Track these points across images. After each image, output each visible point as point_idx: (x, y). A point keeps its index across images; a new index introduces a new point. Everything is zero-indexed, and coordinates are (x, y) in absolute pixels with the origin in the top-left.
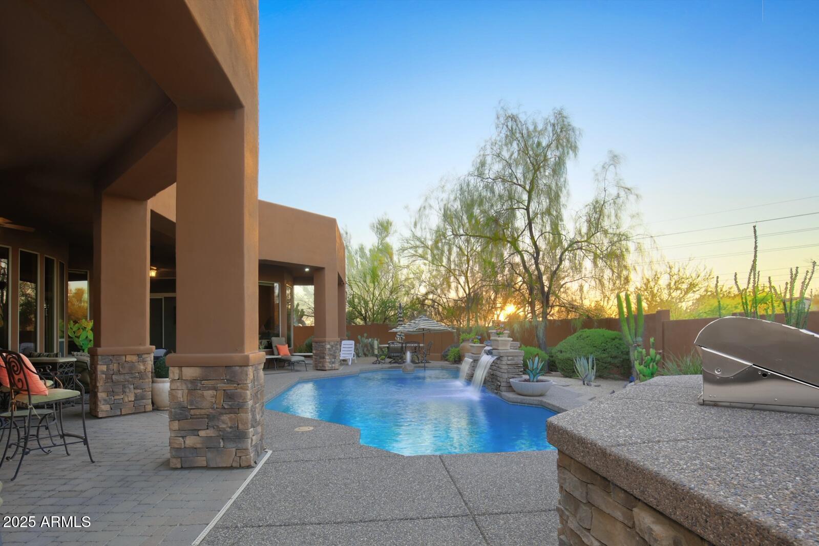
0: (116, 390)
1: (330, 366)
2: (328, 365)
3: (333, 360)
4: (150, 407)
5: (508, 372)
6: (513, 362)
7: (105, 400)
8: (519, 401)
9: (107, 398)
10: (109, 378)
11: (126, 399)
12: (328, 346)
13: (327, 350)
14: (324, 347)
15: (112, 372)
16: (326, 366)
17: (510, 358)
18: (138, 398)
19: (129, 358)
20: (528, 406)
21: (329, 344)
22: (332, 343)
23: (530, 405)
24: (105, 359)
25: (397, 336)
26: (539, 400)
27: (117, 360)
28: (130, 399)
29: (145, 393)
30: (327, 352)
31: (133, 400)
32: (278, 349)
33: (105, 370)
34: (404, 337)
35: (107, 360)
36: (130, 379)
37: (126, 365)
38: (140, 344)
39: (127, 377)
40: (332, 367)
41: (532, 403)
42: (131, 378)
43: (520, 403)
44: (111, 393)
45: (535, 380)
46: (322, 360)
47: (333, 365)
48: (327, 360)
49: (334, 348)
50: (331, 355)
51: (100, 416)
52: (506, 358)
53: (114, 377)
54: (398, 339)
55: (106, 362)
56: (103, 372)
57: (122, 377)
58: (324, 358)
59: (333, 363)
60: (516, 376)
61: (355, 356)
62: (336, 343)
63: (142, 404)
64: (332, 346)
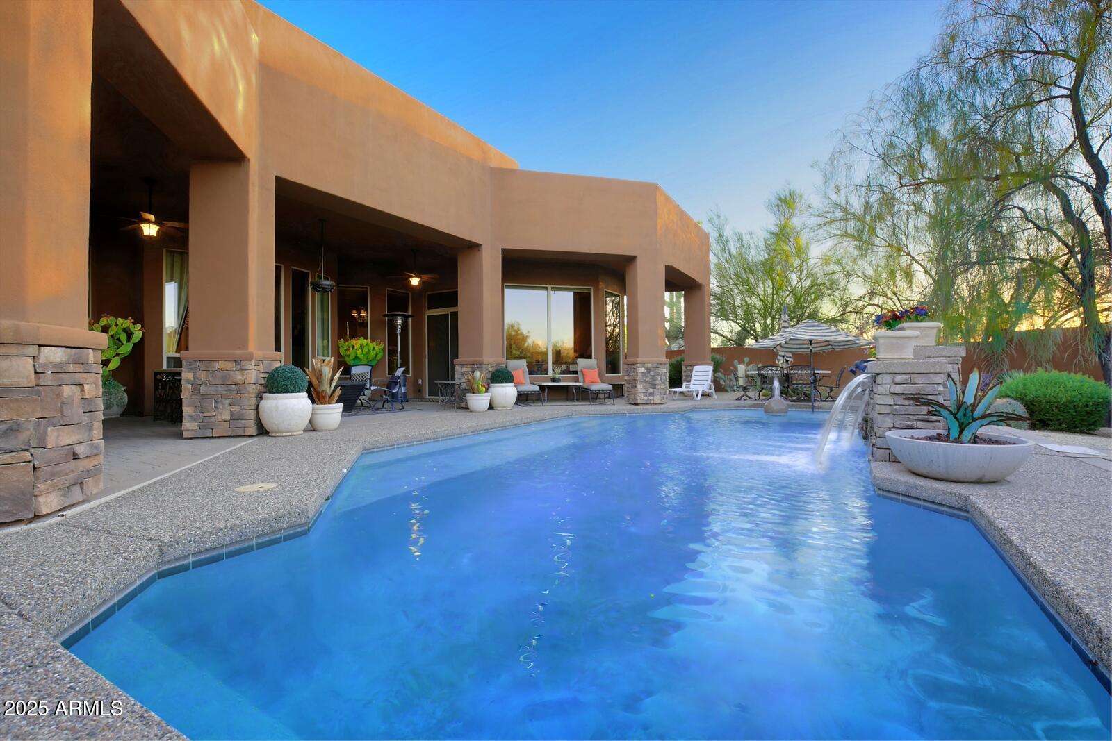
0: (205, 405)
1: (646, 398)
2: (641, 398)
3: (651, 390)
4: (253, 431)
5: (896, 414)
6: (910, 389)
7: (191, 416)
8: (901, 489)
9: (194, 414)
10: (196, 390)
11: (219, 418)
12: (642, 370)
13: (640, 375)
14: (635, 370)
15: (199, 382)
16: (638, 398)
17: (899, 378)
18: (235, 418)
19: (222, 365)
20: (925, 508)
21: (643, 367)
22: (649, 366)
23: (934, 506)
24: (190, 365)
25: (779, 358)
26: (960, 496)
27: (206, 367)
28: (223, 418)
29: (244, 411)
30: (639, 377)
31: (228, 418)
32: (583, 375)
33: (192, 379)
34: (791, 360)
35: (193, 366)
36: (224, 392)
37: (217, 373)
38: (240, 348)
39: (220, 389)
40: (649, 400)
41: (938, 500)
42: (226, 390)
43: (903, 495)
44: (200, 408)
45: (967, 435)
46: (633, 390)
47: (651, 398)
48: (639, 390)
49: (652, 373)
50: (646, 382)
51: (185, 436)
52: (888, 378)
53: (202, 388)
54: (781, 362)
55: (191, 369)
56: (188, 382)
57: (214, 388)
58: (635, 387)
59: (651, 394)
60: (920, 424)
61: (713, 388)
62: (655, 365)
63: (240, 426)
64: (649, 370)
